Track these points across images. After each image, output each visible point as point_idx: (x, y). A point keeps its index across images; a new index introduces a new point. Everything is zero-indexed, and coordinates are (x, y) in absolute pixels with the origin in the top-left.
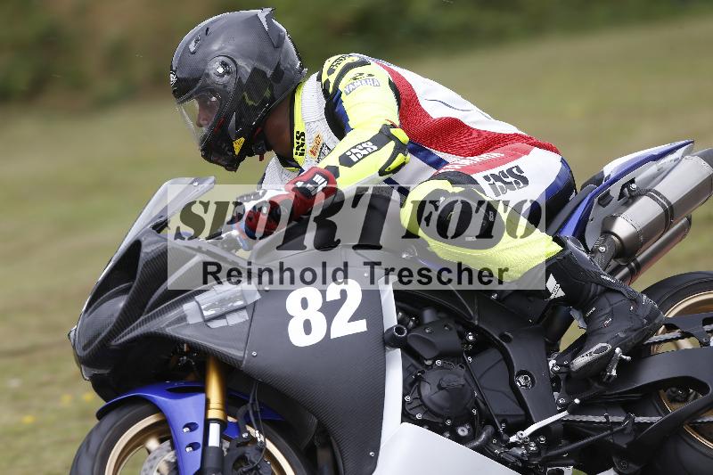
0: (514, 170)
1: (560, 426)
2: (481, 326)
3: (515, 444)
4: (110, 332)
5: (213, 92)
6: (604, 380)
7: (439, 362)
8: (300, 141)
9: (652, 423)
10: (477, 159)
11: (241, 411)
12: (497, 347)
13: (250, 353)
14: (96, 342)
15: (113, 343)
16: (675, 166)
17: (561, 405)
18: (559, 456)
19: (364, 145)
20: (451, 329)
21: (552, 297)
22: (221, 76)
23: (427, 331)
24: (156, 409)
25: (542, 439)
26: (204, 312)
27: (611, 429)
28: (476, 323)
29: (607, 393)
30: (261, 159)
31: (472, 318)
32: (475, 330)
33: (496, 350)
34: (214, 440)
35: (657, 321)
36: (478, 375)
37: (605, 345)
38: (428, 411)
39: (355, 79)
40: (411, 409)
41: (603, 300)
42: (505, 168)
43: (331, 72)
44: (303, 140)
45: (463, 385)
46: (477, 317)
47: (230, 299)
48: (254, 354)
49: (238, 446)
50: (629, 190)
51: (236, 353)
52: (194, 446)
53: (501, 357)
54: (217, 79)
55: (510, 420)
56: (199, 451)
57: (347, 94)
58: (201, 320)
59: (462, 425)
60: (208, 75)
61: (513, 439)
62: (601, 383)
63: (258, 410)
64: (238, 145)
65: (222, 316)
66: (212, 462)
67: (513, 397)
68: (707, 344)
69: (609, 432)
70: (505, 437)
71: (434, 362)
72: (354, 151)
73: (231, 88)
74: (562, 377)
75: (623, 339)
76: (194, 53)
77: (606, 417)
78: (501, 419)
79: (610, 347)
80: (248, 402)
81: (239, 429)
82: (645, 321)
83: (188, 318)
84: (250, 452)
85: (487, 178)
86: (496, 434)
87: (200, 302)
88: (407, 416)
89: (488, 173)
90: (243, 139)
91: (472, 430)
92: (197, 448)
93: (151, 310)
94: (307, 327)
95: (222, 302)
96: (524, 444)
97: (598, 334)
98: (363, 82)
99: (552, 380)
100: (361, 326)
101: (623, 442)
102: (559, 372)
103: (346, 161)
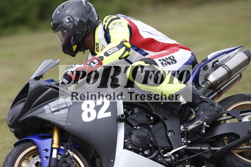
0: (171, 57)
1: (183, 151)
2: (156, 114)
3: (166, 157)
4: (19, 116)
5: (65, 29)
6: (201, 134)
7: (138, 127)
8: (97, 46)
9: (218, 150)
10: (158, 53)
11: (66, 144)
12: (162, 122)
13: (68, 124)
14: (14, 119)
15: (19, 120)
16: (234, 55)
17: (184, 143)
18: (184, 161)
19: (114, 48)
20: (144, 115)
21: (182, 104)
22: (68, 23)
23: (135, 116)
24: (35, 144)
25: (177, 155)
26: (51, 109)
27: (203, 152)
28: (154, 113)
29: (203, 138)
30: (84, 53)
31: (153, 111)
32: (154, 115)
33: (161, 123)
34: (54, 155)
35: (221, 113)
36: (154, 132)
37: (200, 121)
38: (133, 145)
39: (114, 24)
40: (127, 145)
41: (201, 105)
42: (167, 57)
43: (106, 21)
44: (98, 46)
45: (146, 136)
46: (154, 111)
47: (61, 104)
48: (69, 124)
49: (64, 157)
50: (216, 64)
51: (63, 124)
52: (47, 157)
53: (163, 125)
54: (66, 24)
55: (165, 148)
56: (49, 159)
57: (111, 30)
58: (50, 112)
59: (146, 150)
60: (63, 23)
61: (165, 155)
62: (199, 135)
63: (72, 144)
64: (74, 47)
65: (58, 111)
66: (53, 163)
67: (167, 140)
68: (241, 121)
69: (202, 153)
70: (162, 155)
71: (137, 128)
72: (110, 51)
73: (71, 27)
74: (185, 133)
75: (207, 119)
76: (58, 14)
77: (201, 147)
78: (162, 148)
79: (202, 122)
80: (68, 141)
81: (65, 151)
82: (216, 113)
83: (46, 111)
84: (68, 160)
85: (160, 60)
86: (160, 153)
87: (50, 106)
88: (125, 147)
89: (160, 58)
90: (76, 46)
91: (150, 152)
92: (48, 158)
93: (33, 108)
94: (89, 115)
95: (58, 105)
96: (170, 157)
97: (198, 117)
98: (117, 25)
99: (182, 134)
100: (109, 114)
101: (208, 156)
102: (184, 131)
103: (106, 54)
